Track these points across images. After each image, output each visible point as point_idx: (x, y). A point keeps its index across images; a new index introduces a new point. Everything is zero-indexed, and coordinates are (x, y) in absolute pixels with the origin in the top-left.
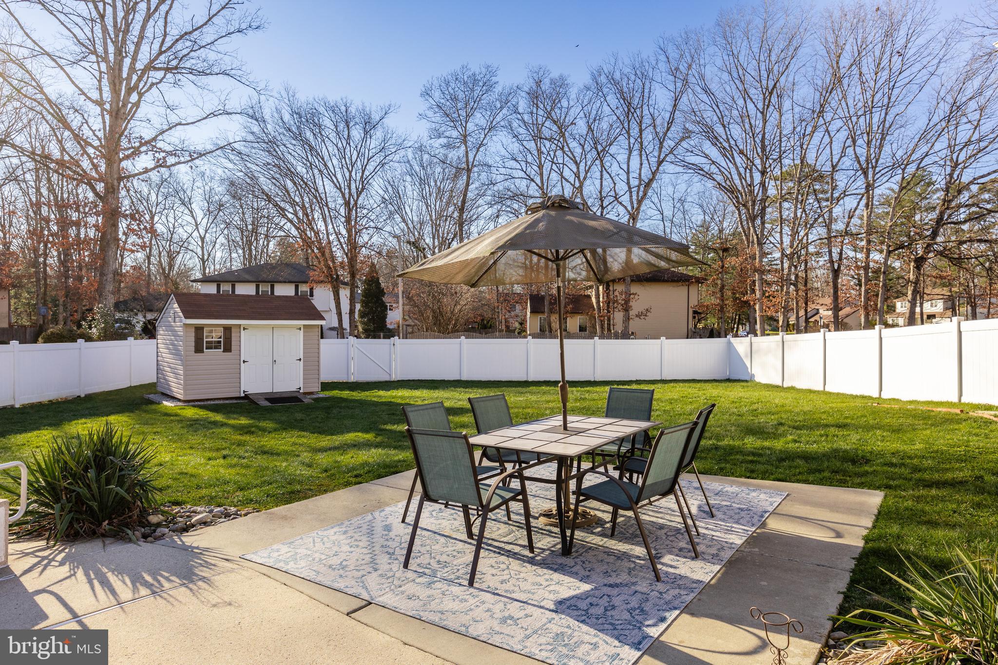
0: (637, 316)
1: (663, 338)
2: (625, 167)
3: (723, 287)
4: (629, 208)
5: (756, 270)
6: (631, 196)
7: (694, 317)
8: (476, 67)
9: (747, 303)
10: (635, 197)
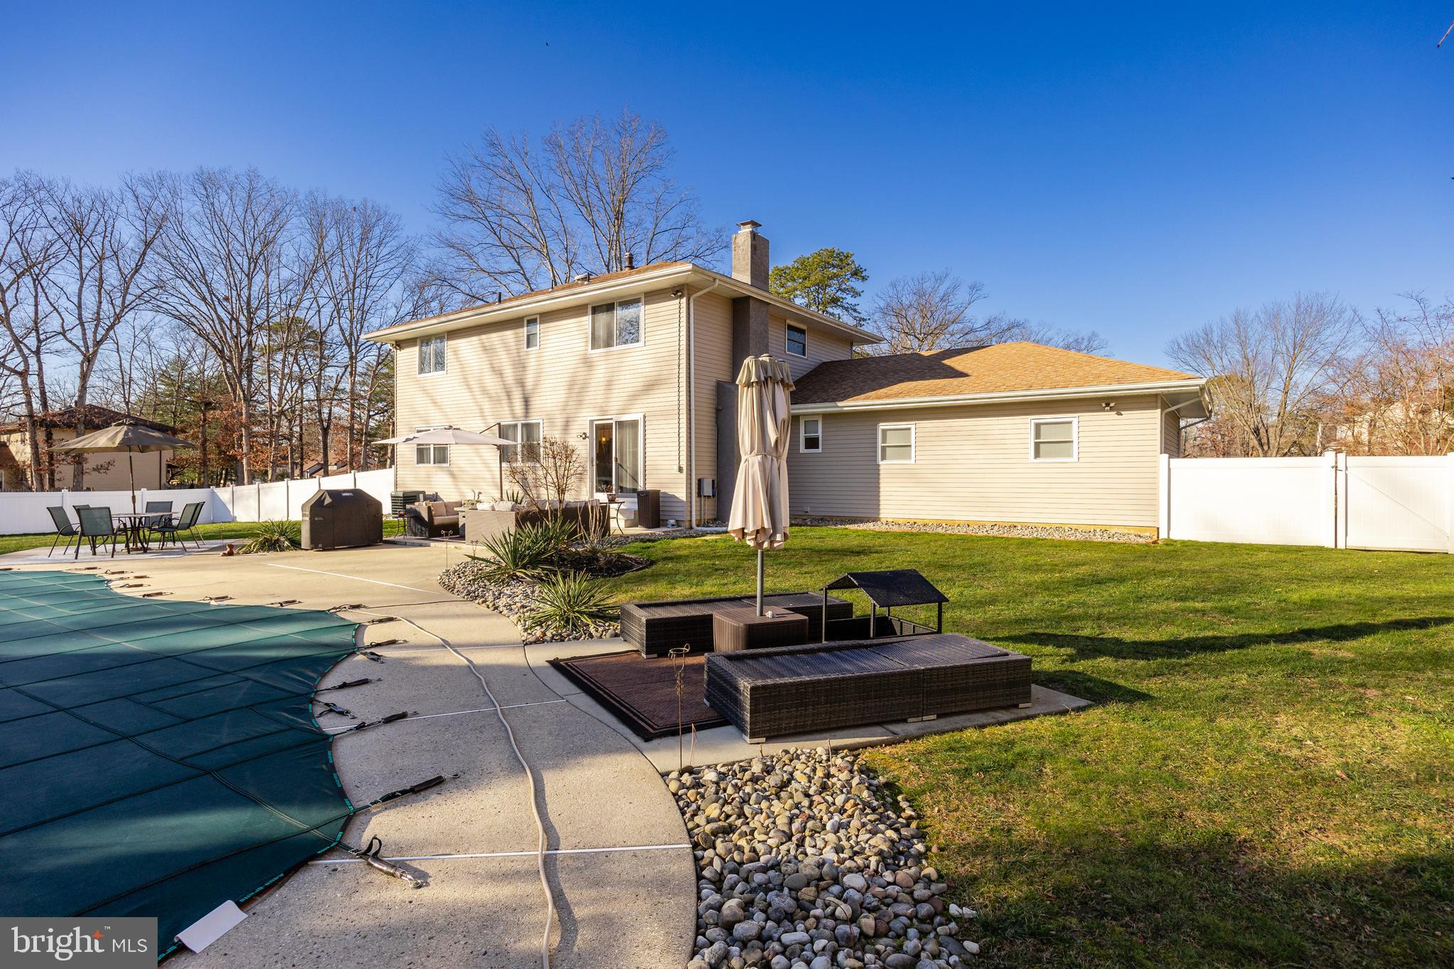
0: (94, 469)
2: (75, 299)
3: (205, 441)
4: (82, 348)
5: (242, 425)
6: (84, 334)
7: (168, 472)
9: (234, 458)
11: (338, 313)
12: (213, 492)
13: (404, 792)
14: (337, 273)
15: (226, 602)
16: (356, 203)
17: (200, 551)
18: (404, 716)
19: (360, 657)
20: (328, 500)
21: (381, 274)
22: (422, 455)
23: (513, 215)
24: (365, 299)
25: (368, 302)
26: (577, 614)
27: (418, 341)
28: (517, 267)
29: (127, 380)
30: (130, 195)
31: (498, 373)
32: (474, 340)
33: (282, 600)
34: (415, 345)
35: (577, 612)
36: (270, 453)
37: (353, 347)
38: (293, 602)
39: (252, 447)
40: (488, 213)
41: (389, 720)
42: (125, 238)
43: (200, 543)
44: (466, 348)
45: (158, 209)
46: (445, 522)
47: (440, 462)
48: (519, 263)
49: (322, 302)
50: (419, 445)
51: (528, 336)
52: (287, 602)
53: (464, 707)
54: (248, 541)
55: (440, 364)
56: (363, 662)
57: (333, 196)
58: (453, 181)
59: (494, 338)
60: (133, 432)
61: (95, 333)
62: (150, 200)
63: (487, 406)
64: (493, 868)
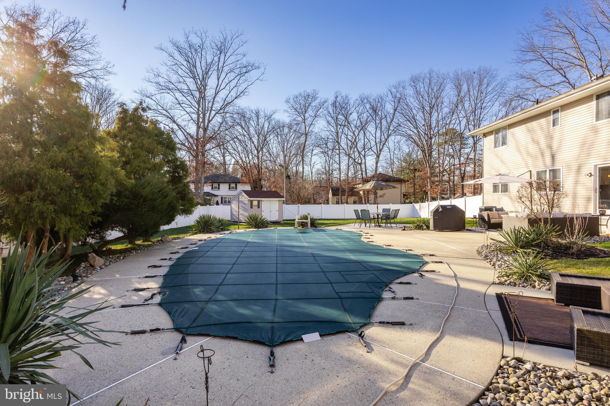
1: (391, 204)
2: (374, 136)
3: (415, 185)
4: (376, 153)
5: (428, 178)
6: (377, 148)
7: (404, 197)
8: (309, 91)
9: (425, 191)
10: (378, 148)
11: (468, 123)
12: (413, 205)
13: (388, 323)
14: (467, 105)
15: (390, 247)
16: (475, 70)
17: (397, 228)
18: (412, 298)
19: (416, 274)
20: (441, 210)
21: (488, 100)
22: (495, 188)
23: (562, 50)
24: (480, 114)
25: (482, 116)
26: (530, 275)
27: (494, 132)
28: (565, 79)
29: (392, 162)
30: (390, 93)
31: (537, 143)
32: (523, 127)
33: (407, 249)
34: (493, 134)
35: (531, 273)
36: (438, 189)
37: (475, 138)
38: (411, 250)
39: (432, 187)
40: (544, 54)
41: (406, 298)
42: (389, 109)
43: (398, 225)
44: (519, 131)
45: (398, 95)
46: (497, 222)
47: (504, 192)
48: (565, 77)
49: (461, 119)
50: (494, 184)
51: (554, 120)
52: (409, 250)
53: (439, 302)
54: (411, 225)
55: (504, 143)
56: (416, 276)
57: (465, 69)
58: (523, 44)
59: (534, 124)
60: (377, 183)
61: (380, 147)
62: (396, 93)
63: (530, 161)
64: (396, 358)
